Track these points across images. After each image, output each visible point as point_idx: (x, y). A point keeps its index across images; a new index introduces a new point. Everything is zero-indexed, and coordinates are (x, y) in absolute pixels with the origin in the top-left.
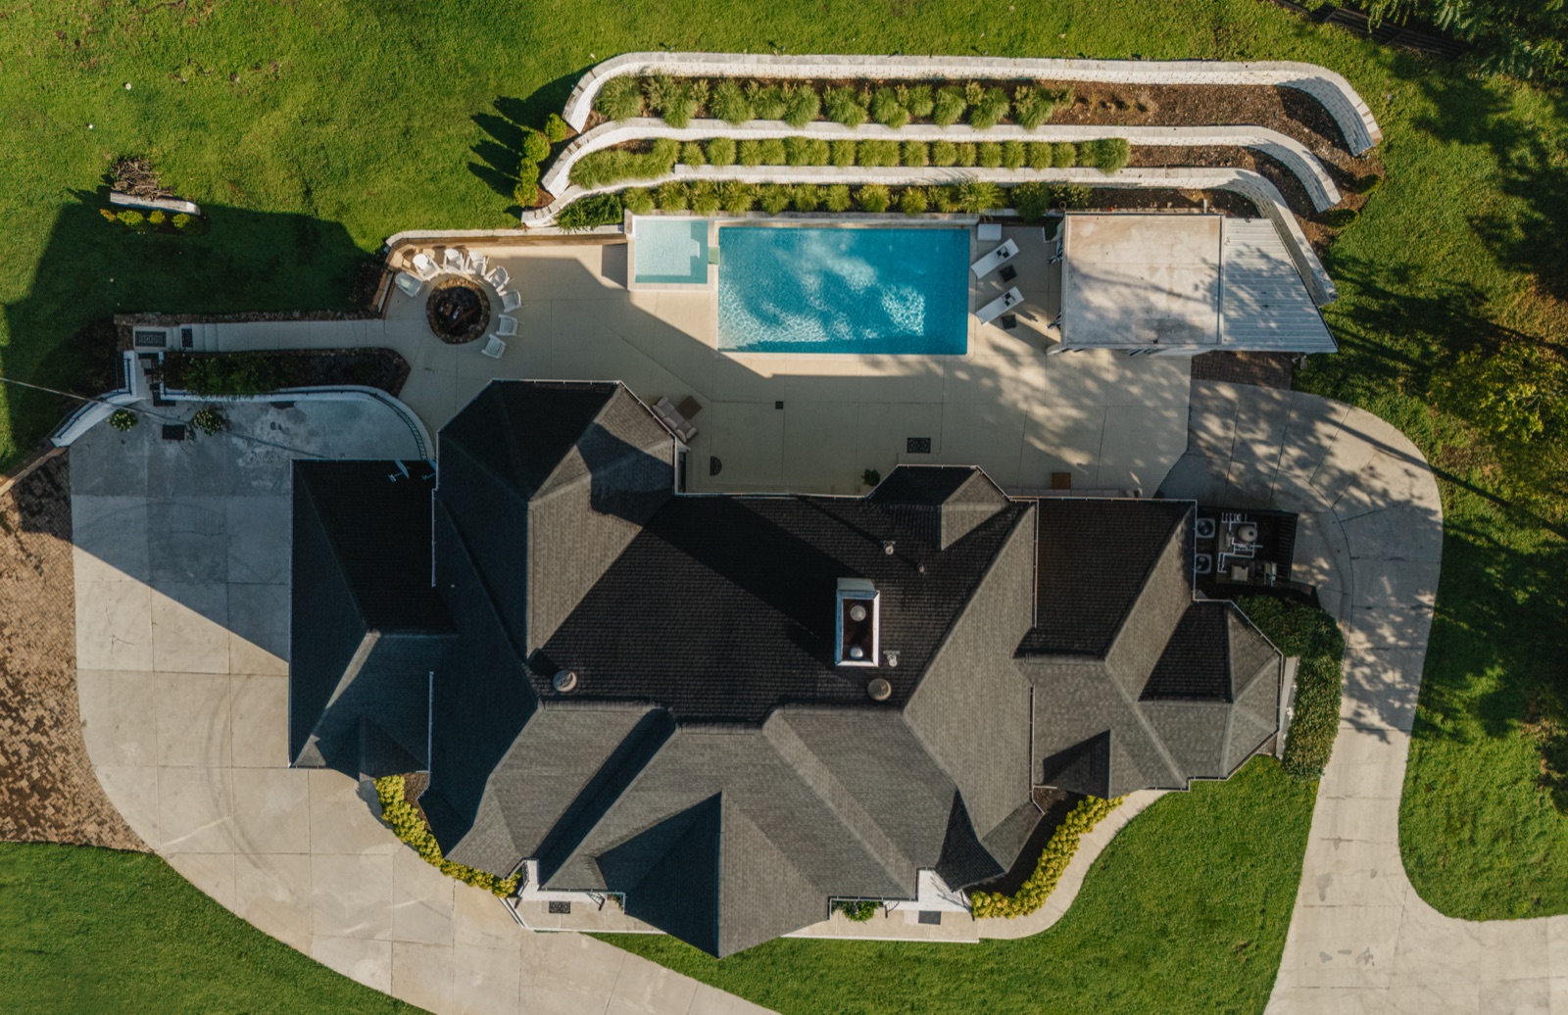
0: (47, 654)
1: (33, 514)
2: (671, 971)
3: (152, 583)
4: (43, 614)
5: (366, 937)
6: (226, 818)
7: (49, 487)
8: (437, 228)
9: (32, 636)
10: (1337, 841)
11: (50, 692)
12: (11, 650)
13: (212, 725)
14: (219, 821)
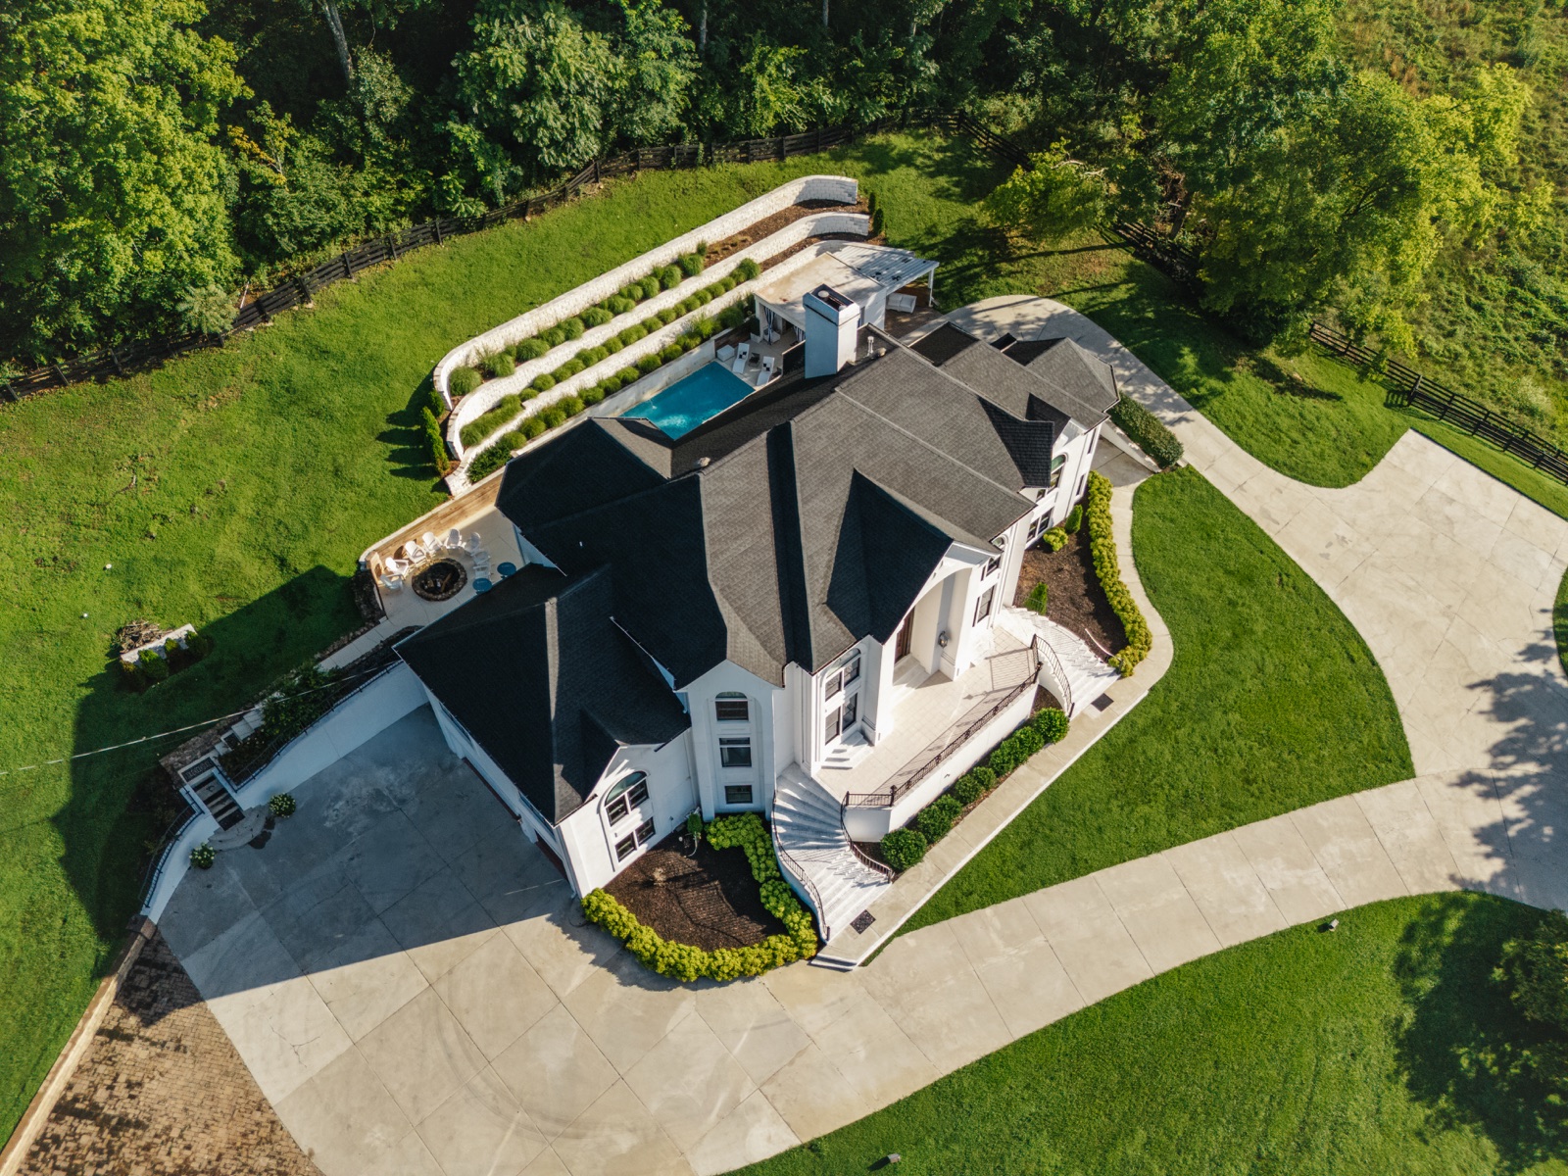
0: (232, 1119)
1: (148, 1006)
2: (993, 907)
3: (305, 971)
4: (208, 1085)
5: (734, 1104)
6: (518, 1116)
7: (154, 972)
8: (391, 532)
9: (206, 1115)
10: (1240, 486)
11: (256, 1152)
12: (188, 1147)
13: (444, 1043)
14: (513, 1126)
